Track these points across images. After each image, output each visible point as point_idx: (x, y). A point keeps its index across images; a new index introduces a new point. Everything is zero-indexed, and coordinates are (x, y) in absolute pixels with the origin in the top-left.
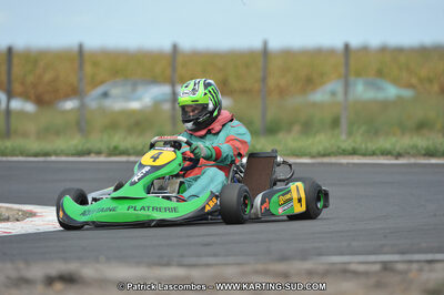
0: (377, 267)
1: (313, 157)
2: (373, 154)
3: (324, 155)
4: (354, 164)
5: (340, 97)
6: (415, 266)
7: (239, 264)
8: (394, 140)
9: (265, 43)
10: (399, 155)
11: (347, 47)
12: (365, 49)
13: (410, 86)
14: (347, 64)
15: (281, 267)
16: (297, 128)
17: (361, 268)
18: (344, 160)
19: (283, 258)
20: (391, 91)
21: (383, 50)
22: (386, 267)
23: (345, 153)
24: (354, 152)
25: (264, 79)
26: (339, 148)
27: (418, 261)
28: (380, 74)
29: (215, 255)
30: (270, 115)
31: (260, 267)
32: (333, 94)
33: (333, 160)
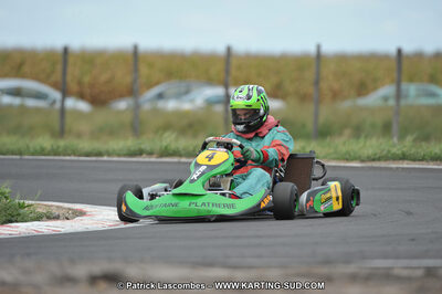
1: (363, 161)
2: (422, 159)
3: (374, 160)
4: (403, 169)
5: (392, 102)
9: (319, 47)
11: (399, 52)
12: (419, 56)
14: (399, 69)
15: (324, 270)
16: (347, 132)
17: (405, 273)
18: (393, 165)
19: (327, 262)
21: (437, 56)
22: (430, 273)
23: (395, 158)
24: (404, 157)
25: (317, 83)
26: (389, 152)
29: (260, 256)
30: (321, 120)
32: (386, 99)
33: (383, 164)
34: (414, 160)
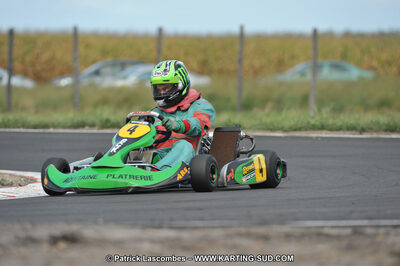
0: (348, 231)
1: (285, 131)
2: (339, 129)
3: (295, 130)
4: (323, 138)
5: (309, 77)
6: (382, 231)
7: (223, 227)
8: (357, 116)
9: (242, 28)
10: (363, 131)
11: (315, 32)
12: (330, 35)
13: (371, 68)
14: (315, 48)
15: (262, 230)
16: (269, 106)
17: (334, 232)
18: (314, 134)
19: (263, 223)
20: (354, 73)
21: (347, 35)
22: (357, 231)
23: (314, 128)
24: (322, 128)
25: (240, 61)
26: (308, 123)
27: (385, 226)
28: (344, 56)
29: (202, 219)
30: (245, 94)
31: (243, 230)
32: (303, 74)
33: (303, 134)
34: (331, 130)
